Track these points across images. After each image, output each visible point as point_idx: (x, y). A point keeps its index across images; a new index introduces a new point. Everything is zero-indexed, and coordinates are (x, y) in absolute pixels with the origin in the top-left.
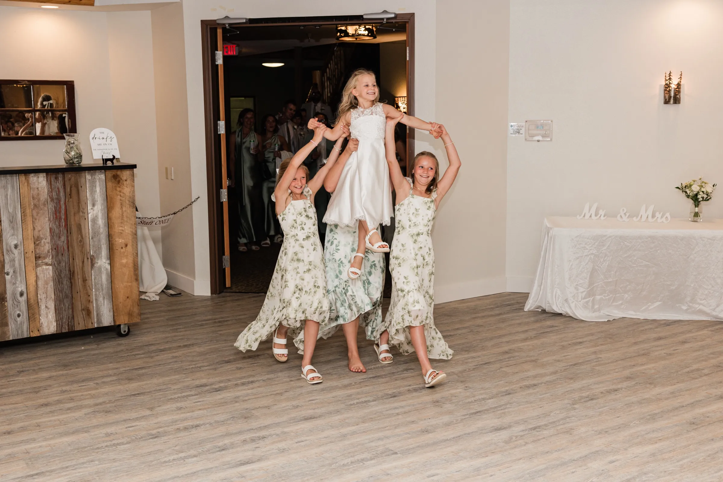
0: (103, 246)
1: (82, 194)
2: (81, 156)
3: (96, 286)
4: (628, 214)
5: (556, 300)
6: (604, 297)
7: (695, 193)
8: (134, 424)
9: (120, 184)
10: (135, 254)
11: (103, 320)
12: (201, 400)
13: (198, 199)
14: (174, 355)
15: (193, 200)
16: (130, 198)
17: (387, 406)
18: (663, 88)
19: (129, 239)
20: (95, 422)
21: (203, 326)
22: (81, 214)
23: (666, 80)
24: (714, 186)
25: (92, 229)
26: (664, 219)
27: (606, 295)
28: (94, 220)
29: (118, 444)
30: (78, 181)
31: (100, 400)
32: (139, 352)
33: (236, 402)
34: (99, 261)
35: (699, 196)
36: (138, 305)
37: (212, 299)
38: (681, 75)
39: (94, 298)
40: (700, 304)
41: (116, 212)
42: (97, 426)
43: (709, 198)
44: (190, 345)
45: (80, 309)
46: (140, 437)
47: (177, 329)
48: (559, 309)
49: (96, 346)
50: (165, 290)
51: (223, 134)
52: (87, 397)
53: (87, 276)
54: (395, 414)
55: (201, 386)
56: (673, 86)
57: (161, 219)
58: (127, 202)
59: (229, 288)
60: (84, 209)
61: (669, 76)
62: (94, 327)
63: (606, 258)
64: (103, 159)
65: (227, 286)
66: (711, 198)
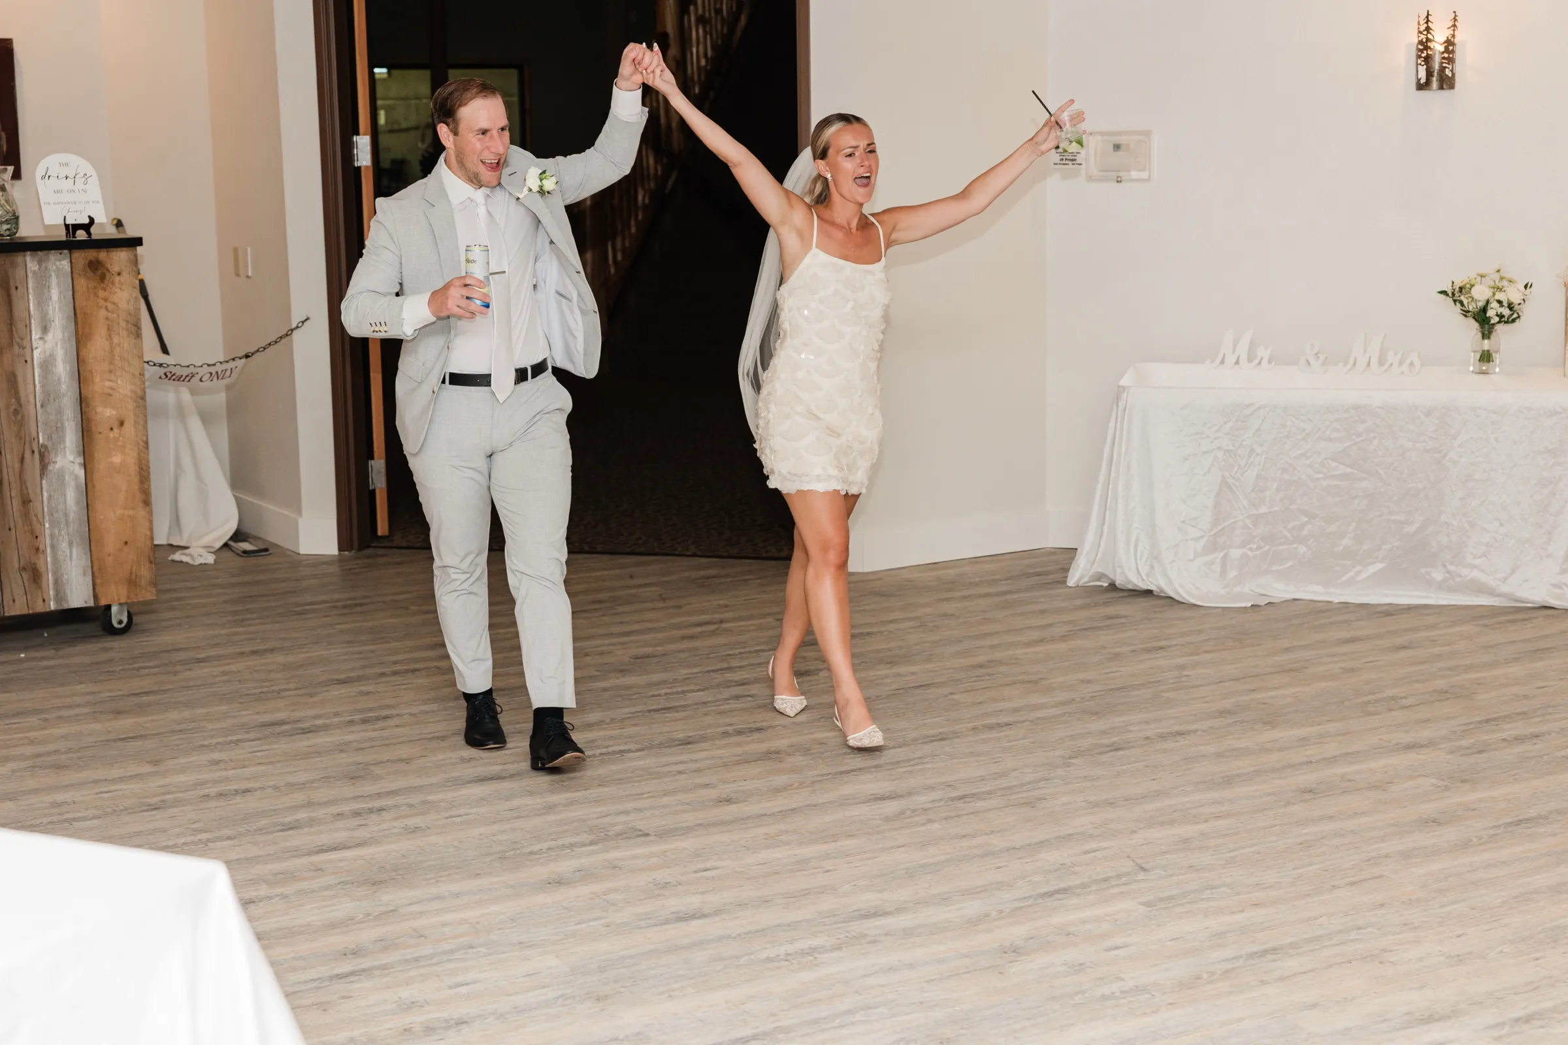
0: (66, 424)
1: (18, 306)
2: (17, 218)
3: (52, 515)
4: (1322, 357)
5: (1136, 559)
6: (1249, 553)
7: (1481, 304)
8: (112, 788)
9: (106, 282)
10: (141, 443)
11: (68, 592)
12: (264, 748)
13: (305, 323)
14: (226, 668)
15: (294, 326)
16: (130, 314)
17: (665, 760)
18: (1414, 53)
19: (129, 411)
20: (31, 783)
21: (305, 614)
22: (16, 349)
23: (1420, 32)
24: (1526, 287)
25: (43, 386)
26: (1405, 367)
27: (1255, 546)
28: (47, 365)
29: (74, 820)
30: (10, 274)
31: (50, 747)
32: (147, 664)
33: (342, 751)
34: (58, 459)
35: (1490, 313)
36: (151, 562)
37: (340, 560)
38: (1455, 20)
39: (48, 542)
40: (1474, 567)
41: (98, 346)
42: (36, 791)
43: (1515, 315)
44: (266, 651)
45: (16, 565)
46: (122, 808)
47: (243, 620)
48: (1143, 580)
49: (53, 651)
50: (231, 543)
51: (366, 167)
52: (21, 742)
53: (30, 491)
54: (674, 773)
55: (273, 724)
56: (1438, 47)
57: (213, 370)
58: (123, 324)
59: (382, 537)
60: (22, 339)
61: (1427, 23)
62: (48, 610)
63: (1252, 459)
64: (67, 226)
65: (380, 533)
66: (1519, 317)
